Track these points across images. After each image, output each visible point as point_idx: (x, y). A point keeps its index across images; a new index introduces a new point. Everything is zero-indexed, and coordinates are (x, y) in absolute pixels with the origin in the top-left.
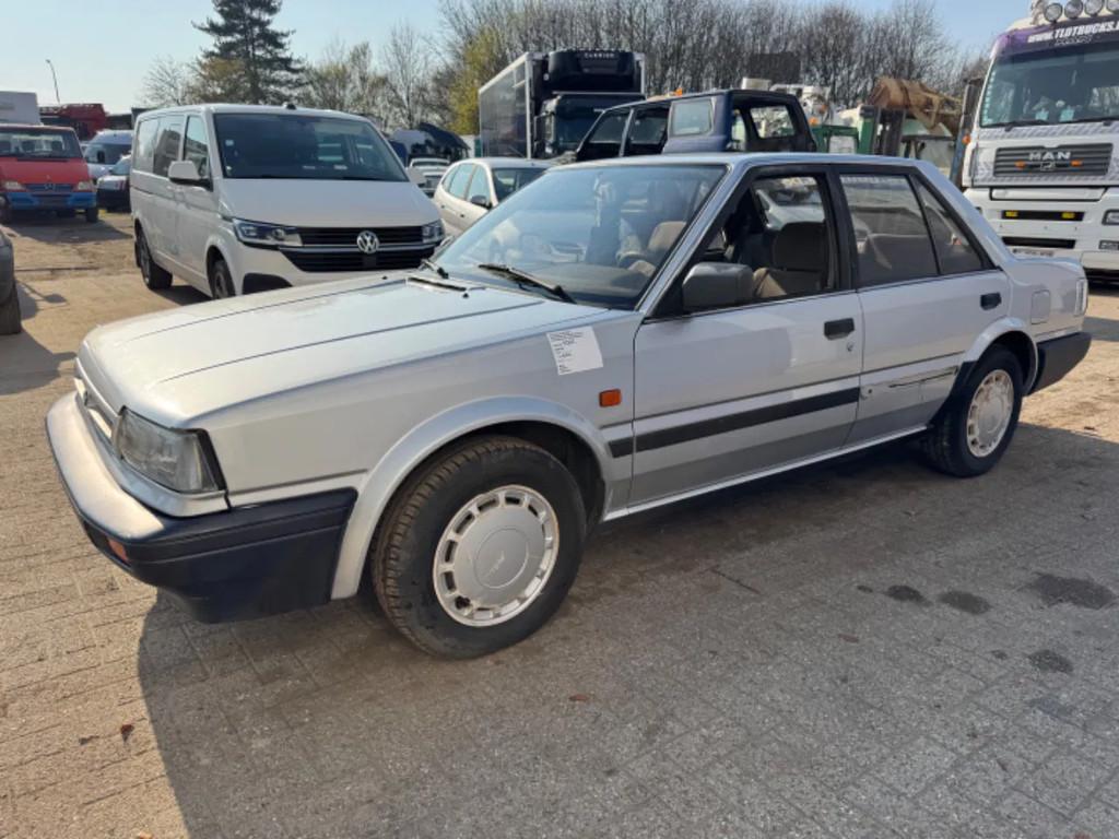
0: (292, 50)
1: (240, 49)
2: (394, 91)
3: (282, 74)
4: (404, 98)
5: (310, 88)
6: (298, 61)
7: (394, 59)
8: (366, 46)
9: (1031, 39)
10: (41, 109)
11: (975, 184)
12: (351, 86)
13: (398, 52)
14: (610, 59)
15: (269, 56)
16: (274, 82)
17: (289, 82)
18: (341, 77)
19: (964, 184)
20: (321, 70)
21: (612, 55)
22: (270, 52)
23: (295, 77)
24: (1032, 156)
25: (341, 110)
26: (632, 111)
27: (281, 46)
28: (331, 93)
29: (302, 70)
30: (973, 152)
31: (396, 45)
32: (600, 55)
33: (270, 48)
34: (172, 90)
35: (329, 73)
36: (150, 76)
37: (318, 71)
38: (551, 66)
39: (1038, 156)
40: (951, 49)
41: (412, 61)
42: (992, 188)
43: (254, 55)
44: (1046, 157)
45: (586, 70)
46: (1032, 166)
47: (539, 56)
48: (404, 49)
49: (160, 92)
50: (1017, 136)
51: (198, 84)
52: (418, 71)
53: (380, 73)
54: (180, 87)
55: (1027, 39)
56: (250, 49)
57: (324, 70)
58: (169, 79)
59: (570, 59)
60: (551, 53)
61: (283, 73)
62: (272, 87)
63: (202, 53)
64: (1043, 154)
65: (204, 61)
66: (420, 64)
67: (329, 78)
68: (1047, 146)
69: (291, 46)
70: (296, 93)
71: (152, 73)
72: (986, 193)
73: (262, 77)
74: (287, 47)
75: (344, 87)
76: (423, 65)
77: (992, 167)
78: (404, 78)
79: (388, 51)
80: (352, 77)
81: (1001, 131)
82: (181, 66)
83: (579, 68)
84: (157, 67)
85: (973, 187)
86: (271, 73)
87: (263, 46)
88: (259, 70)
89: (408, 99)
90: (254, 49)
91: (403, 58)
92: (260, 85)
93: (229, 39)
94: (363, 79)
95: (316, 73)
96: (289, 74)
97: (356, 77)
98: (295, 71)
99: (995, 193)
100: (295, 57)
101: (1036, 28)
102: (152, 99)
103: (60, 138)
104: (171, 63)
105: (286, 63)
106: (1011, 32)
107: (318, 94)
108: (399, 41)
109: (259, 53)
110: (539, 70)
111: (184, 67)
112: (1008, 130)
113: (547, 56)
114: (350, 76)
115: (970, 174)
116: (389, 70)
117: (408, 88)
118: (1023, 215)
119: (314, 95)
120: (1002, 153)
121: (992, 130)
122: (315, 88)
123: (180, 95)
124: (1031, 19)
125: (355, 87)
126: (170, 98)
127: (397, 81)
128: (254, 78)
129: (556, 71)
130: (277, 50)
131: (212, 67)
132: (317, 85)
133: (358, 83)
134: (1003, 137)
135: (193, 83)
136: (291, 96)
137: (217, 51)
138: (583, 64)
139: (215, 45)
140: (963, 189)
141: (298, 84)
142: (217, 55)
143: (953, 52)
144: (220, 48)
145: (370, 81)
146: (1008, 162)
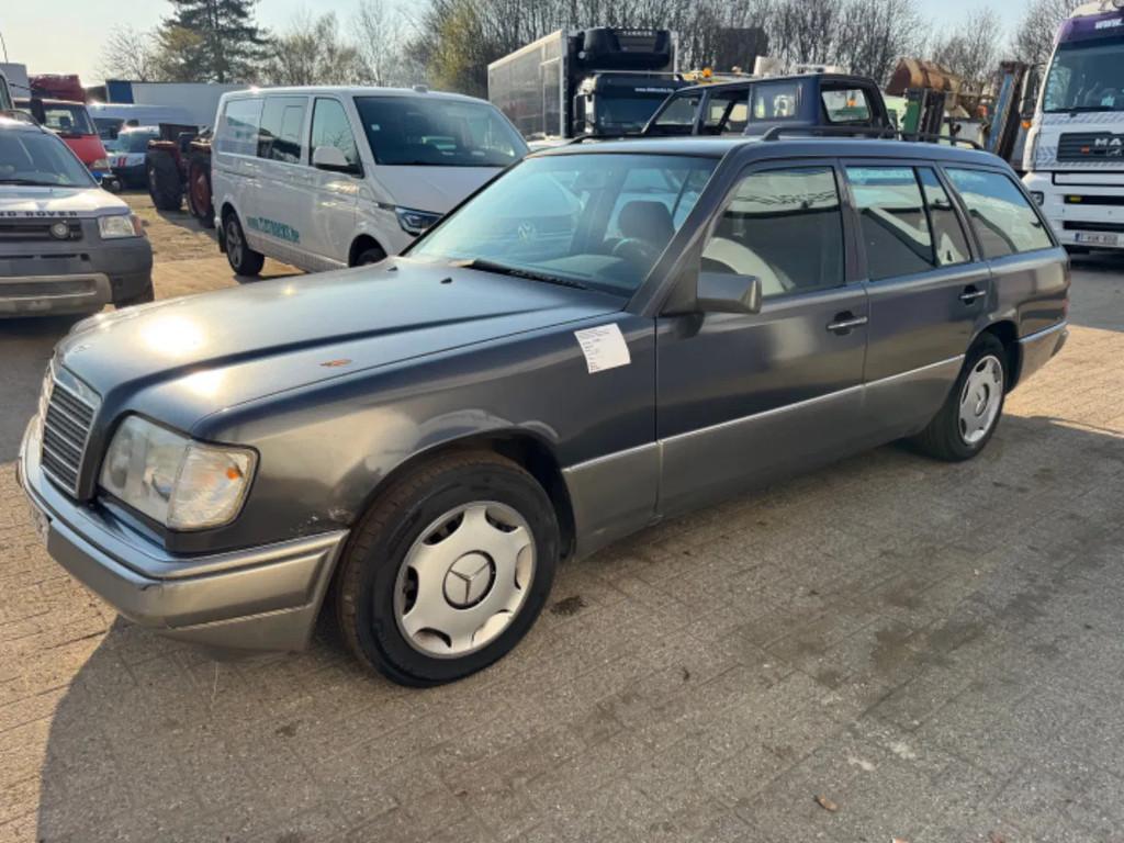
0: (257, 20)
1: (201, 18)
2: (364, 63)
3: (247, 45)
4: (375, 70)
5: (277, 59)
6: (264, 32)
7: (363, 30)
8: (332, 16)
9: (1099, 26)
10: (30, 80)
11: (1037, 169)
12: (319, 58)
13: (367, 23)
14: (648, 37)
15: (233, 26)
16: (238, 52)
17: (255, 53)
18: (309, 48)
19: (1024, 168)
20: (287, 40)
21: (650, 34)
22: (234, 22)
23: (260, 49)
24: (1098, 142)
25: (309, 84)
26: (705, 92)
27: (244, 15)
28: (299, 64)
29: (267, 42)
30: (1036, 136)
31: (365, 16)
32: (639, 33)
33: (234, 17)
34: (133, 60)
35: (295, 45)
36: (108, 46)
37: (284, 41)
38: (587, 42)
39: (1105, 142)
40: (926, 27)
41: (382, 32)
42: (1054, 173)
43: (217, 25)
44: (1112, 143)
45: (625, 49)
46: (1096, 152)
47: (574, 33)
48: (374, 21)
49: (119, 61)
50: (1082, 121)
51: (160, 53)
52: (388, 43)
53: (349, 44)
54: (141, 58)
55: (1094, 25)
56: (213, 18)
57: (291, 41)
58: (129, 48)
59: (608, 38)
60: (588, 32)
61: (247, 43)
62: (237, 59)
63: (162, 22)
64: (1110, 140)
65: (165, 29)
66: (390, 36)
67: (297, 49)
68: (1114, 132)
69: (256, 14)
70: (262, 64)
71: (111, 43)
72: (1048, 177)
73: (226, 48)
74: (250, 16)
75: (312, 58)
76: (394, 37)
77: (1055, 152)
78: (375, 49)
79: (357, 23)
80: (320, 49)
81: (1066, 116)
82: (141, 35)
83: (617, 45)
84: (115, 36)
85: (1034, 171)
86: (235, 43)
87: (226, 15)
88: (224, 41)
89: (379, 74)
90: (217, 19)
91: (373, 29)
92: (224, 56)
93: (191, 7)
94: (331, 51)
95: (282, 45)
96: (254, 45)
97: (323, 48)
98: (259, 42)
99: (1059, 178)
100: (260, 28)
101: (1102, 14)
102: (111, 70)
103: (68, 114)
104: (131, 32)
105: (251, 33)
106: (1075, 17)
107: (285, 66)
108: (369, 13)
109: (222, 22)
110: (573, 48)
111: (145, 36)
112: (1073, 116)
113: (583, 34)
114: (317, 47)
115: (1032, 158)
116: (359, 41)
117: (379, 61)
118: (1086, 200)
119: (280, 65)
120: (1065, 138)
121: (1057, 115)
122: (282, 59)
123: (141, 65)
124: (1099, 5)
125: (323, 59)
126: (129, 68)
127: (366, 51)
128: (217, 48)
129: (593, 48)
130: (241, 20)
131: (173, 36)
132: (284, 56)
133: (326, 55)
134: (1068, 122)
135: (156, 53)
136: (257, 68)
137: (178, 19)
138: (621, 41)
139: (176, 14)
140: (1022, 173)
141: (264, 56)
142: (177, 24)
143: (927, 30)
144: (180, 17)
145: (338, 53)
146: (1074, 148)
